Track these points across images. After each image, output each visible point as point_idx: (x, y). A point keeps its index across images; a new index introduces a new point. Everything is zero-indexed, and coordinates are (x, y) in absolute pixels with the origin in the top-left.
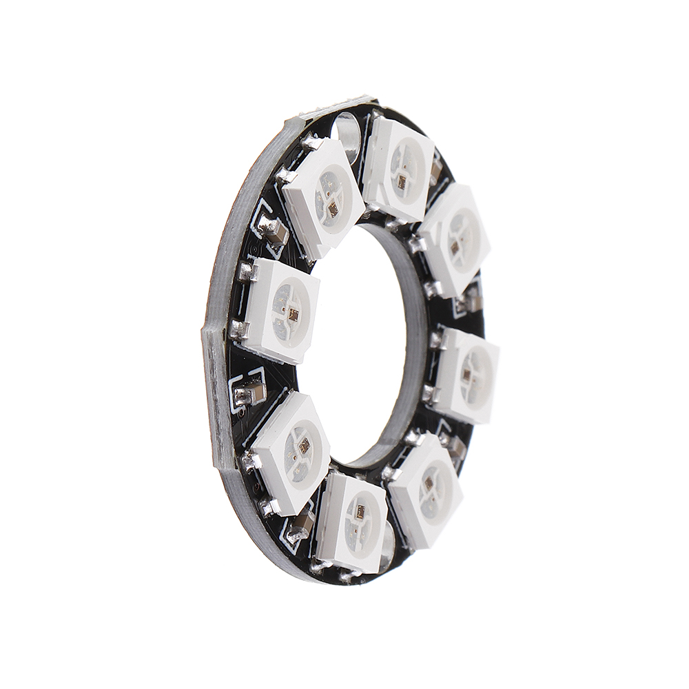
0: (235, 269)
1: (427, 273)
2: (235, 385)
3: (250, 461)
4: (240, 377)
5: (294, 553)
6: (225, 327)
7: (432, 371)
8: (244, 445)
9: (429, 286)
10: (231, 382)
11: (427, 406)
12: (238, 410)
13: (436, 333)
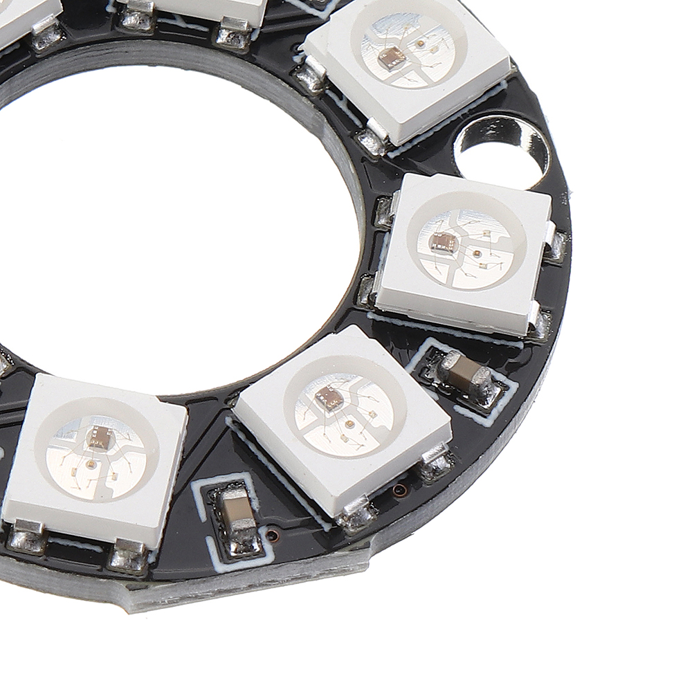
0: (22, 564)
1: (17, 46)
2: (225, 558)
3: (356, 518)
4: (210, 542)
5: (514, 386)
6: (123, 584)
7: (191, 26)
8: (327, 527)
9: (41, 43)
10: (220, 567)
11: (254, 38)
12: (268, 547)
13: (124, 17)
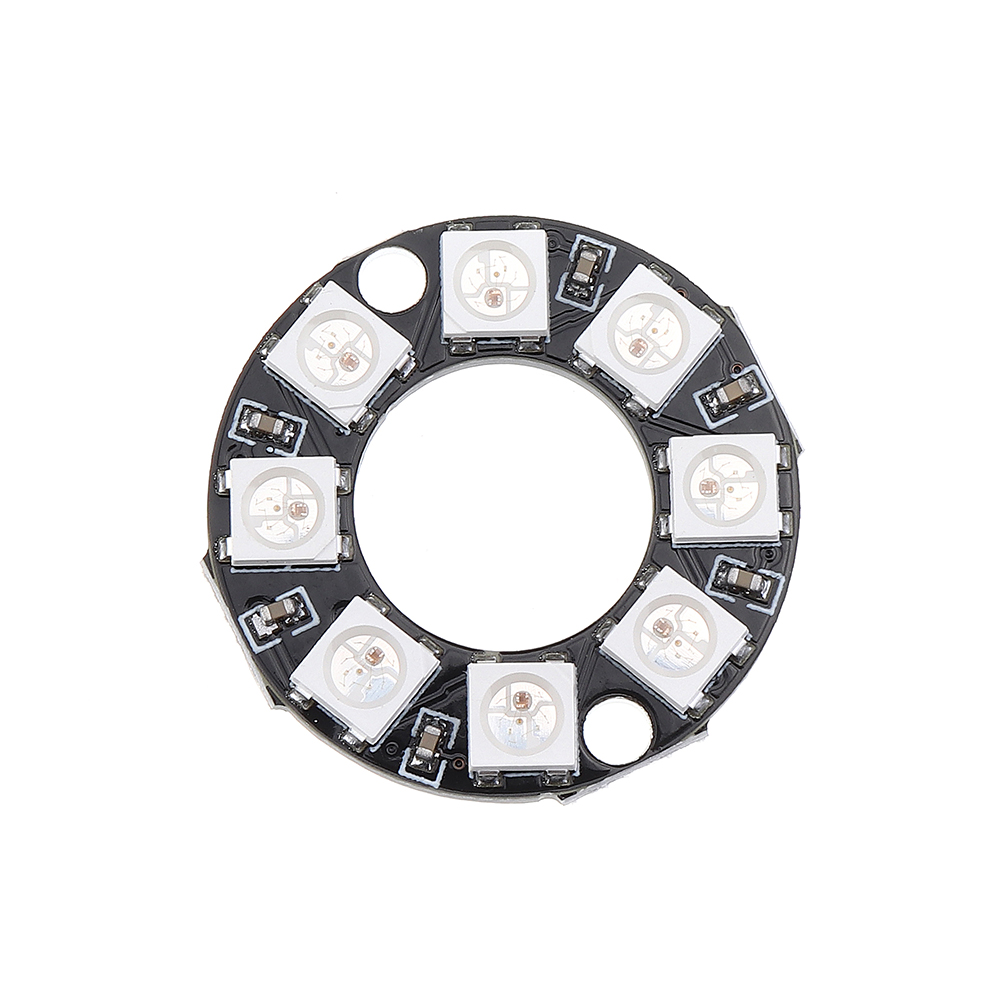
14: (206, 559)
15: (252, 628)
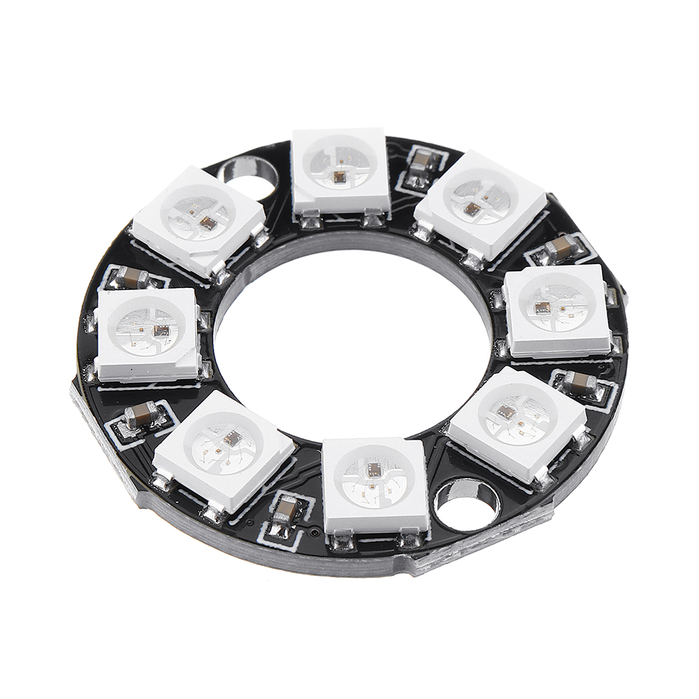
14: (75, 382)
15: (117, 432)
